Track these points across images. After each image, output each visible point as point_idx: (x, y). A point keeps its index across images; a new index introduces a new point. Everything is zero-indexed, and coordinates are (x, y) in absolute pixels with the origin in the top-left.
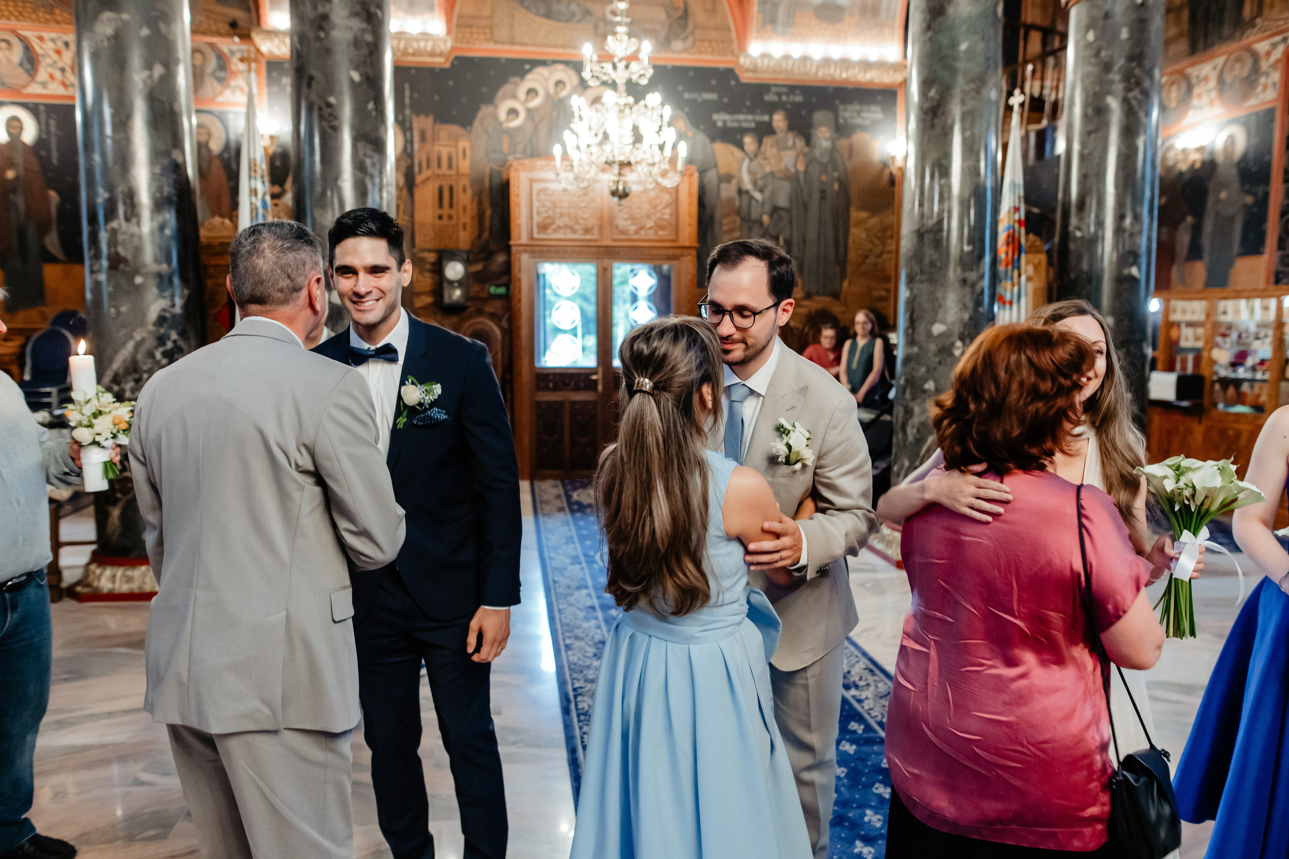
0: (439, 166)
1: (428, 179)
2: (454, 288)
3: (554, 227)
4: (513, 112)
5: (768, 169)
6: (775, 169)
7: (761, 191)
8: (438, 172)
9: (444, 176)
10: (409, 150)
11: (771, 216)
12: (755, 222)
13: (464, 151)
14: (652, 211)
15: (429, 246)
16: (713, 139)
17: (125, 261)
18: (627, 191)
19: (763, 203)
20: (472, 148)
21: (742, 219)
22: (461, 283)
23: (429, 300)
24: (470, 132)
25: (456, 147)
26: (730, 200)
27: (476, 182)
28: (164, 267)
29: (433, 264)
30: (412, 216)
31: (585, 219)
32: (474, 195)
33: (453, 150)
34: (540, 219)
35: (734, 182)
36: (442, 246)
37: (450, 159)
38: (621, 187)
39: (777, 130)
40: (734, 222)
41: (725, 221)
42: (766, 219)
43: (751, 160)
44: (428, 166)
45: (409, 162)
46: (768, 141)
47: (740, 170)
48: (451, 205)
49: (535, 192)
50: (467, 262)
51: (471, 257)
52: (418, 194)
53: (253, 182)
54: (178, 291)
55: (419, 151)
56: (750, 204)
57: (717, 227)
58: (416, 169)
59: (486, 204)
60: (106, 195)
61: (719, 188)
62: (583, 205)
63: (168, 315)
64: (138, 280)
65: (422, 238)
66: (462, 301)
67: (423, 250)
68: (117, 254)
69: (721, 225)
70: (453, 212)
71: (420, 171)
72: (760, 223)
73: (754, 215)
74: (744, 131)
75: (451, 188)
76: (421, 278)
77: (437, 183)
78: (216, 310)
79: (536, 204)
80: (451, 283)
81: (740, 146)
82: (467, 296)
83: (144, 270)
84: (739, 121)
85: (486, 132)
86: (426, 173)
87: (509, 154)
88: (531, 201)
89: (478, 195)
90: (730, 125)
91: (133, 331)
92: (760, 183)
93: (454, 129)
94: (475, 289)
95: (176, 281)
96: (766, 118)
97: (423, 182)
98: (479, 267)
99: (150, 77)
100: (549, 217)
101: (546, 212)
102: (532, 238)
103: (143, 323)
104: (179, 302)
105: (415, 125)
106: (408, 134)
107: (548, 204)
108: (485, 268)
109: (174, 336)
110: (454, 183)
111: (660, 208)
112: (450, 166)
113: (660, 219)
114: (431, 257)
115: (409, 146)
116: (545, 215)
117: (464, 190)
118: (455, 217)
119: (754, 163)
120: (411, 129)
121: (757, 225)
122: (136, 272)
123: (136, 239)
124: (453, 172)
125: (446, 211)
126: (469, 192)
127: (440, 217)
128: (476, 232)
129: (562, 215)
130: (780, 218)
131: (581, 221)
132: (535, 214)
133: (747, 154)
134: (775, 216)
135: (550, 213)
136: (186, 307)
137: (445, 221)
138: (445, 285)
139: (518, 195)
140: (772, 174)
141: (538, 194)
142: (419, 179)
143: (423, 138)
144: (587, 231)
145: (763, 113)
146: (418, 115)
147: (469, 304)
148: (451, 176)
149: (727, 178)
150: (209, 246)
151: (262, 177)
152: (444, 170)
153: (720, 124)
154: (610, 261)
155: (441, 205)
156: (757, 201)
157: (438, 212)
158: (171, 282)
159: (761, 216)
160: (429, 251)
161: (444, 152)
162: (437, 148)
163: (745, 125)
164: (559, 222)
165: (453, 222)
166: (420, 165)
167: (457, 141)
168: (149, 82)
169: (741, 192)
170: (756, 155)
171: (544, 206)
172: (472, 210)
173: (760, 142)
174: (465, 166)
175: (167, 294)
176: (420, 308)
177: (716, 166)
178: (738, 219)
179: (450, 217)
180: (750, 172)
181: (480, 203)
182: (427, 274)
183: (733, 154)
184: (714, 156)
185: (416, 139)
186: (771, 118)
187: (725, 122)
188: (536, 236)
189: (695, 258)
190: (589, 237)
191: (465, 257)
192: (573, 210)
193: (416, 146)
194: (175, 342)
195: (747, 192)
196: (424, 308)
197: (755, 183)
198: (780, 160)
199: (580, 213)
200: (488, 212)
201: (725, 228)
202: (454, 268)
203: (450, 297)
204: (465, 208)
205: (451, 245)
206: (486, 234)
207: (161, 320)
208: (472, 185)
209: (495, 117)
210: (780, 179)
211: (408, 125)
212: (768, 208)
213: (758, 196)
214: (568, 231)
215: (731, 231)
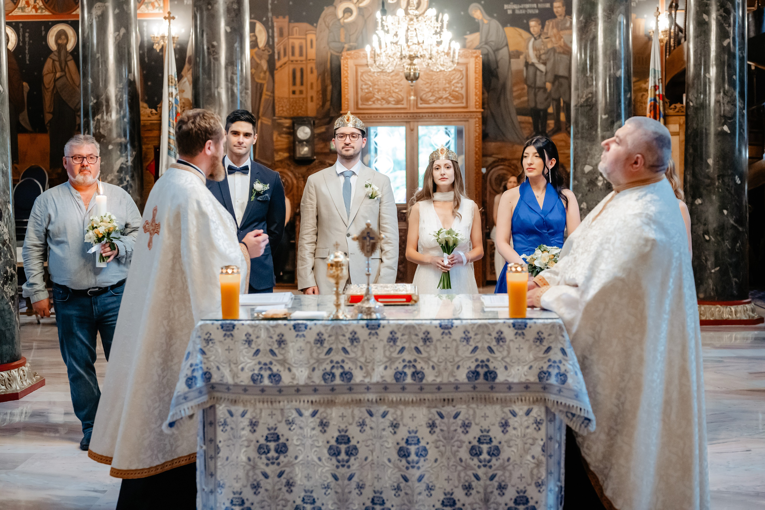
0: (293, 54)
1: (285, 63)
2: (303, 146)
3: (374, 99)
4: (348, 11)
5: (550, 46)
6: (555, 45)
7: (545, 64)
8: (292, 58)
9: (297, 61)
10: (271, 43)
11: (553, 83)
12: (540, 88)
13: (312, 42)
14: (447, 85)
15: (285, 114)
16: (504, 25)
17: (103, 136)
18: (417, 75)
19: (546, 73)
20: (317, 40)
21: (529, 86)
22: (308, 142)
23: (286, 155)
24: (316, 27)
25: (306, 39)
26: (520, 72)
27: (321, 64)
28: (123, 140)
29: (288, 128)
30: (273, 92)
31: (395, 92)
32: (319, 75)
33: (303, 41)
34: (364, 94)
35: (522, 57)
36: (295, 114)
37: (301, 48)
38: (412, 73)
39: (557, 15)
40: (523, 89)
41: (515, 89)
42: (549, 85)
43: (535, 39)
44: (285, 55)
45: (271, 53)
46: (549, 24)
47: (527, 48)
48: (302, 84)
49: (359, 74)
50: (313, 126)
51: (316, 122)
52: (278, 75)
53: (170, 89)
54: (129, 153)
55: (278, 44)
56: (535, 75)
57: (508, 93)
58: (276, 57)
59: (328, 82)
60: (95, 101)
61: (510, 62)
62: (395, 82)
63: (124, 166)
64: (110, 147)
65: (281, 109)
66: (309, 155)
67: (280, 117)
68: (100, 132)
69: (512, 92)
70: (303, 88)
71: (279, 58)
72: (545, 89)
73: (539, 83)
74: (530, 17)
75: (302, 70)
76: (279, 138)
77: (292, 67)
78: (147, 164)
79: (360, 83)
80: (301, 141)
81: (527, 28)
82: (313, 152)
83: (113, 142)
84: (525, 9)
85: (328, 27)
86: (284, 60)
87: (345, 43)
88: (357, 81)
89: (322, 75)
90: (517, 12)
91: (107, 175)
92: (543, 57)
93: (305, 26)
94: (320, 146)
95: (129, 146)
96: (548, 5)
97: (281, 66)
98: (323, 129)
99: (118, 35)
100: (371, 92)
101: (367, 89)
102: (358, 109)
103: (112, 171)
104: (130, 159)
105: (275, 24)
106: (270, 31)
107: (370, 83)
108: (327, 129)
109: (128, 178)
110: (304, 67)
111: (454, 81)
112: (301, 54)
113: (453, 91)
114: (287, 123)
115: (271, 40)
116: (366, 91)
117: (312, 72)
118: (304, 92)
119: (539, 41)
120: (272, 28)
121: (542, 90)
122: (110, 143)
123: (109, 125)
124: (303, 58)
125: (298, 88)
126: (315, 71)
127: (294, 92)
128: (321, 103)
129: (379, 91)
130: (561, 85)
131: (394, 95)
132: (359, 90)
133: (532, 35)
134: (557, 83)
135: (371, 89)
136: (133, 162)
137: (297, 96)
138: (297, 143)
139: (347, 77)
140: (554, 50)
141: (362, 75)
142: (278, 64)
143: (281, 34)
144: (398, 102)
145: (545, 2)
146: (277, 17)
147: (315, 157)
148: (301, 61)
149: (517, 55)
150: (144, 126)
151: (175, 85)
152: (297, 57)
153: (510, 12)
154: (416, 123)
155: (294, 84)
156: (541, 72)
157: (292, 88)
158: (126, 147)
159: (545, 83)
160: (286, 118)
161: (297, 43)
162: (291, 41)
163: (530, 11)
164: (378, 96)
165: (304, 96)
166: (279, 54)
167: (306, 35)
168: (118, 38)
169: (527, 64)
170: (539, 36)
171: (366, 84)
172: (317, 86)
173: (543, 25)
174: (312, 53)
175: (124, 155)
176: (277, 161)
177: (507, 45)
178: (526, 86)
179: (301, 92)
180: (535, 49)
181: (323, 81)
182: (284, 136)
183: (521, 35)
184: (506, 37)
185: (276, 34)
186: (552, 5)
187: (514, 10)
188: (360, 106)
189: (481, 121)
190: (399, 106)
191: (312, 122)
192: (387, 87)
193: (276, 40)
194: (128, 181)
195: (533, 65)
196: (281, 161)
197: (539, 58)
198: (561, 38)
199: (393, 88)
200: (330, 88)
201: (515, 94)
202: (303, 131)
203: (300, 153)
204: (312, 84)
205: (301, 113)
206: (328, 104)
207: (121, 170)
208: (317, 68)
209: (335, 15)
210: (560, 53)
211: (270, 24)
212: (550, 77)
213: (542, 67)
214: (384, 102)
215: (519, 97)
